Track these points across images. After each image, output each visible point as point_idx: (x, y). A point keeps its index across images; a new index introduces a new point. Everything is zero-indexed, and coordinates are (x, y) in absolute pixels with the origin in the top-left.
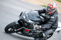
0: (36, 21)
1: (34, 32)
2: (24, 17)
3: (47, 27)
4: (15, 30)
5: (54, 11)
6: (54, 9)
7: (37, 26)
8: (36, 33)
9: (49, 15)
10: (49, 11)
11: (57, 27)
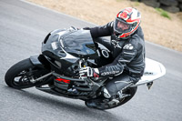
0: (86, 57)
1: (81, 86)
2: (54, 46)
3: (114, 72)
4: (33, 81)
5: (133, 30)
6: (133, 25)
7: (87, 69)
8: (87, 87)
9: (121, 40)
10: (120, 29)
11: (143, 71)
